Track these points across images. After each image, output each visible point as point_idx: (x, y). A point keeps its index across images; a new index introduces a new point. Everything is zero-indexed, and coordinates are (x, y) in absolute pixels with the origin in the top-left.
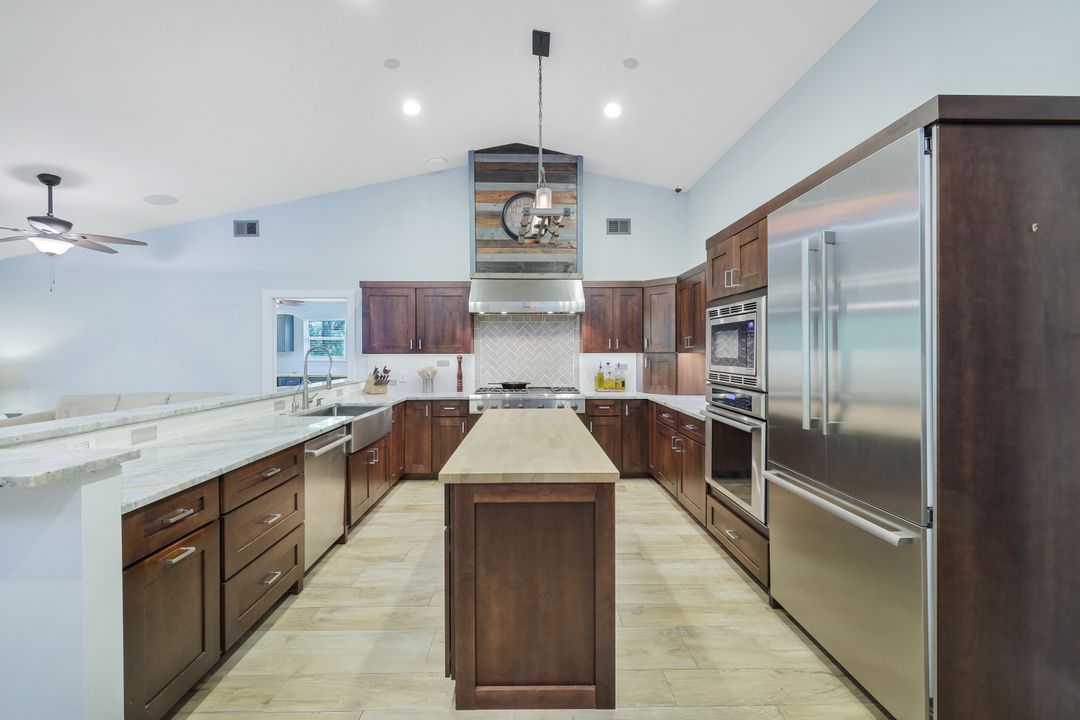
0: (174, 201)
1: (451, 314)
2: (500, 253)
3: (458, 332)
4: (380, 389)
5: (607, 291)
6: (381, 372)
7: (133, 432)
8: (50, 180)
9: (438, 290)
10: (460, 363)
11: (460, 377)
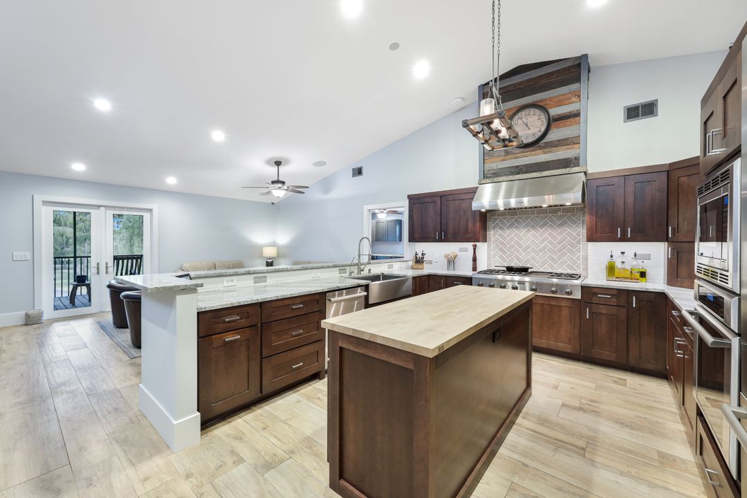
0: (324, 163)
1: (465, 212)
2: (504, 160)
3: (470, 225)
4: (419, 266)
5: (616, 179)
6: (420, 255)
7: (255, 278)
8: (278, 163)
9: (456, 196)
10: (475, 249)
11: (475, 260)
